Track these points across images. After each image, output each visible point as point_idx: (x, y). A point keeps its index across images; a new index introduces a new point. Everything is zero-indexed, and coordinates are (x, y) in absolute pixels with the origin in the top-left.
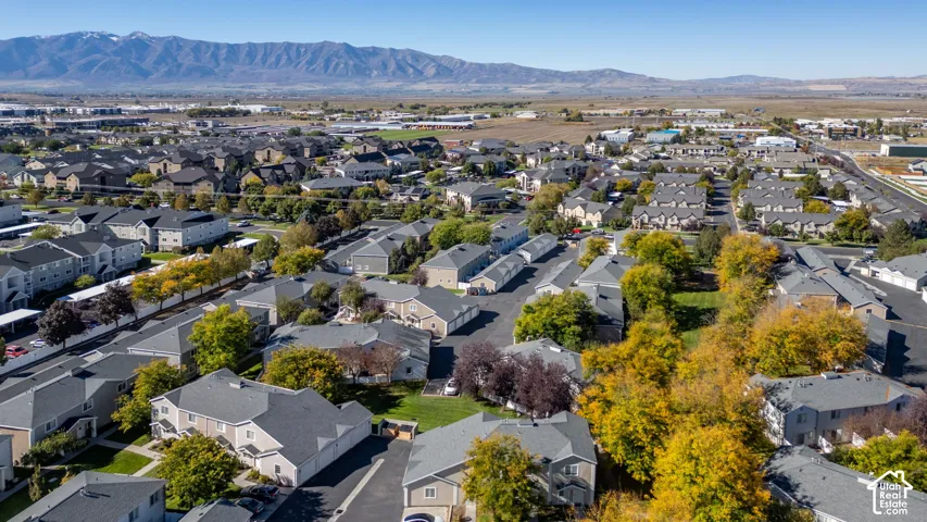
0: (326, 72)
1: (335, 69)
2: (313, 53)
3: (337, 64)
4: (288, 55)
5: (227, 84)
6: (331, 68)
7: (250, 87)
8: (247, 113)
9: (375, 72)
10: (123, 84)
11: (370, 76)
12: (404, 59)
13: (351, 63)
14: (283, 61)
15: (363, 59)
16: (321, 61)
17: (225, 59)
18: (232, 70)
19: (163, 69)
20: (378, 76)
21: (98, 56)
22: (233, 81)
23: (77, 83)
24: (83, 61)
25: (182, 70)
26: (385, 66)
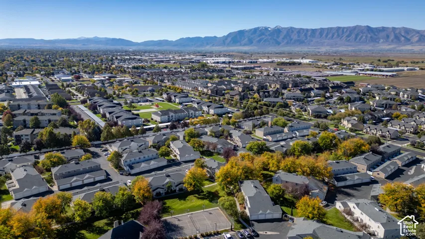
0: (355, 40)
1: (360, 39)
2: (350, 32)
3: (362, 37)
4: (338, 33)
5: (309, 47)
6: (358, 38)
7: (319, 49)
8: (300, 64)
9: (382, 40)
10: (270, 48)
11: (378, 43)
12: (400, 33)
13: (369, 36)
14: (335, 36)
15: (376, 34)
16: (353, 36)
17: (310, 36)
18: (312, 41)
19: (285, 41)
20: (383, 42)
21: (263, 36)
22: (312, 46)
23: (255, 47)
24: (259, 39)
25: (293, 41)
26: (388, 37)
